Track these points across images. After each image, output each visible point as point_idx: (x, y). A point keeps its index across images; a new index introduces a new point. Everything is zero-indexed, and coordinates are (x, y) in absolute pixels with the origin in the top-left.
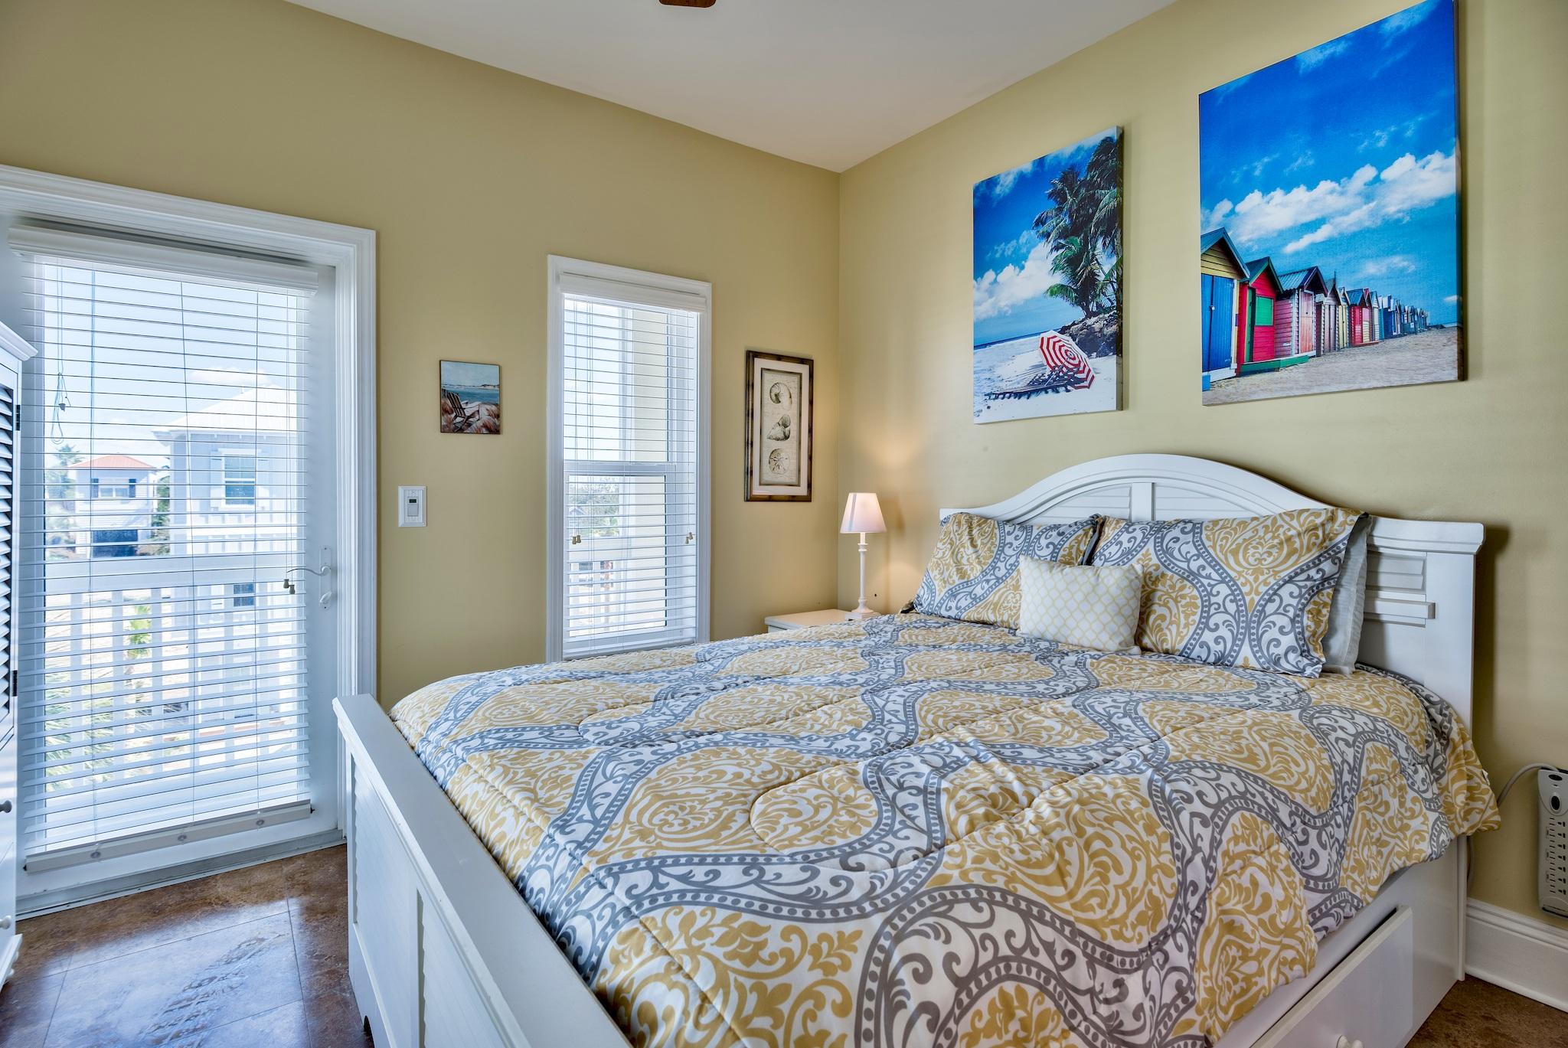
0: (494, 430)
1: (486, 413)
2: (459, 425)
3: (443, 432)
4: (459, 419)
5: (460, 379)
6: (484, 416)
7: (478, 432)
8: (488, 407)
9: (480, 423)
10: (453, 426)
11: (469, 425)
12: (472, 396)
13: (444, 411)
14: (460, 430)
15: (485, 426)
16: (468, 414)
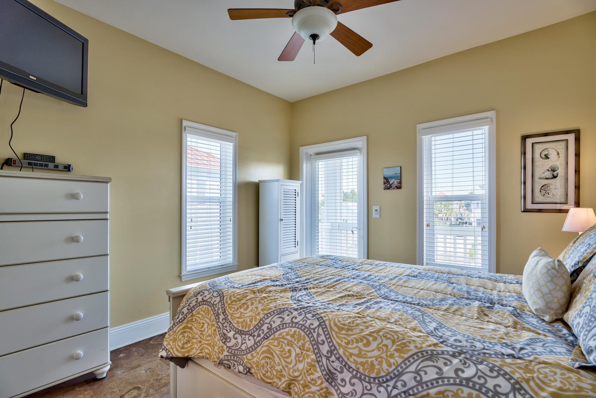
0: (399, 187)
1: (396, 182)
2: (388, 187)
3: (384, 189)
4: (388, 185)
5: (389, 173)
6: (396, 184)
7: (394, 189)
8: (397, 180)
9: (394, 186)
10: (387, 188)
11: (391, 187)
12: (392, 178)
13: (384, 183)
14: (389, 189)
15: (396, 187)
16: (391, 183)
